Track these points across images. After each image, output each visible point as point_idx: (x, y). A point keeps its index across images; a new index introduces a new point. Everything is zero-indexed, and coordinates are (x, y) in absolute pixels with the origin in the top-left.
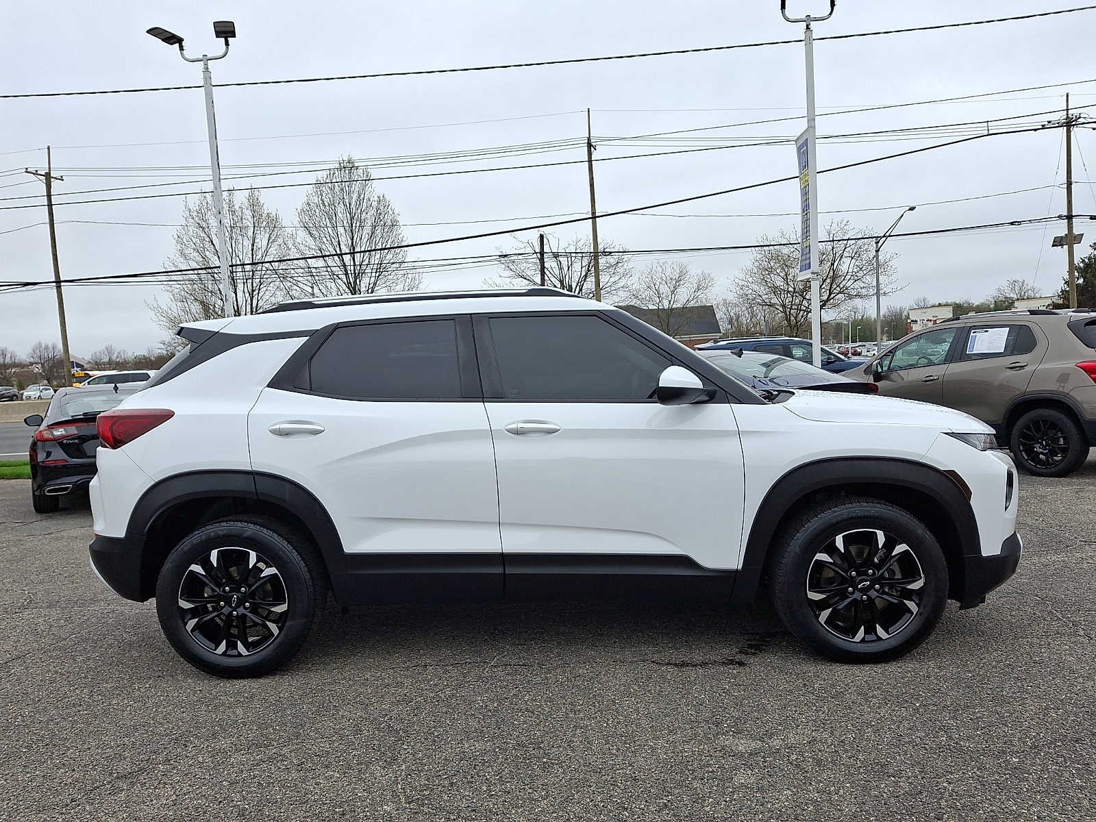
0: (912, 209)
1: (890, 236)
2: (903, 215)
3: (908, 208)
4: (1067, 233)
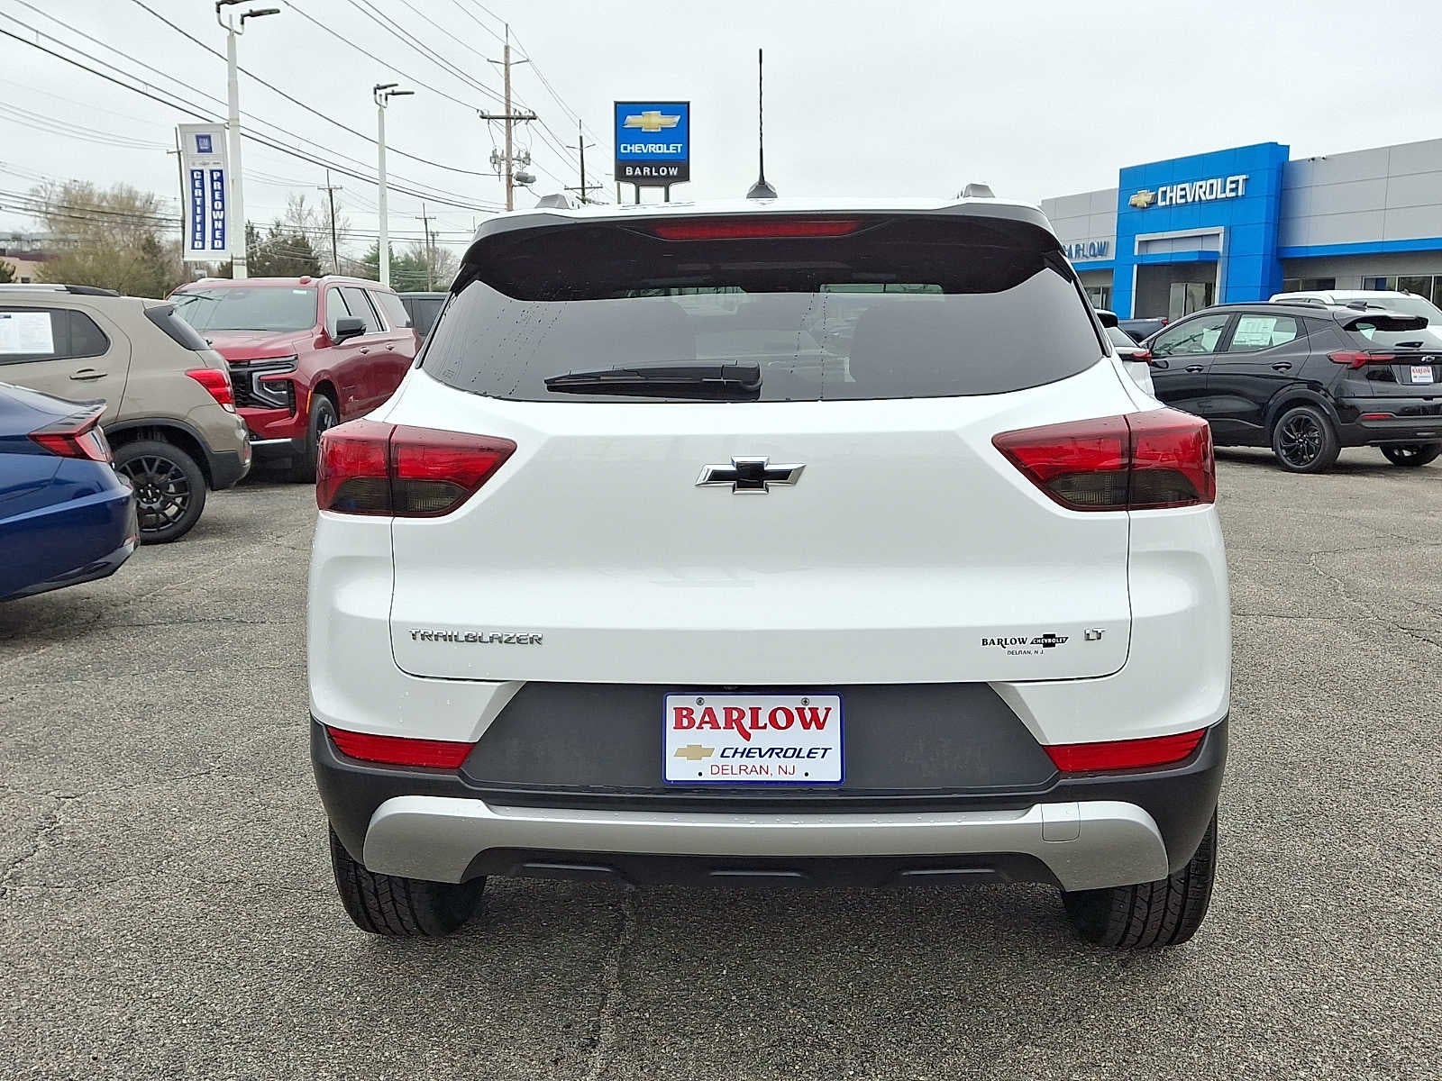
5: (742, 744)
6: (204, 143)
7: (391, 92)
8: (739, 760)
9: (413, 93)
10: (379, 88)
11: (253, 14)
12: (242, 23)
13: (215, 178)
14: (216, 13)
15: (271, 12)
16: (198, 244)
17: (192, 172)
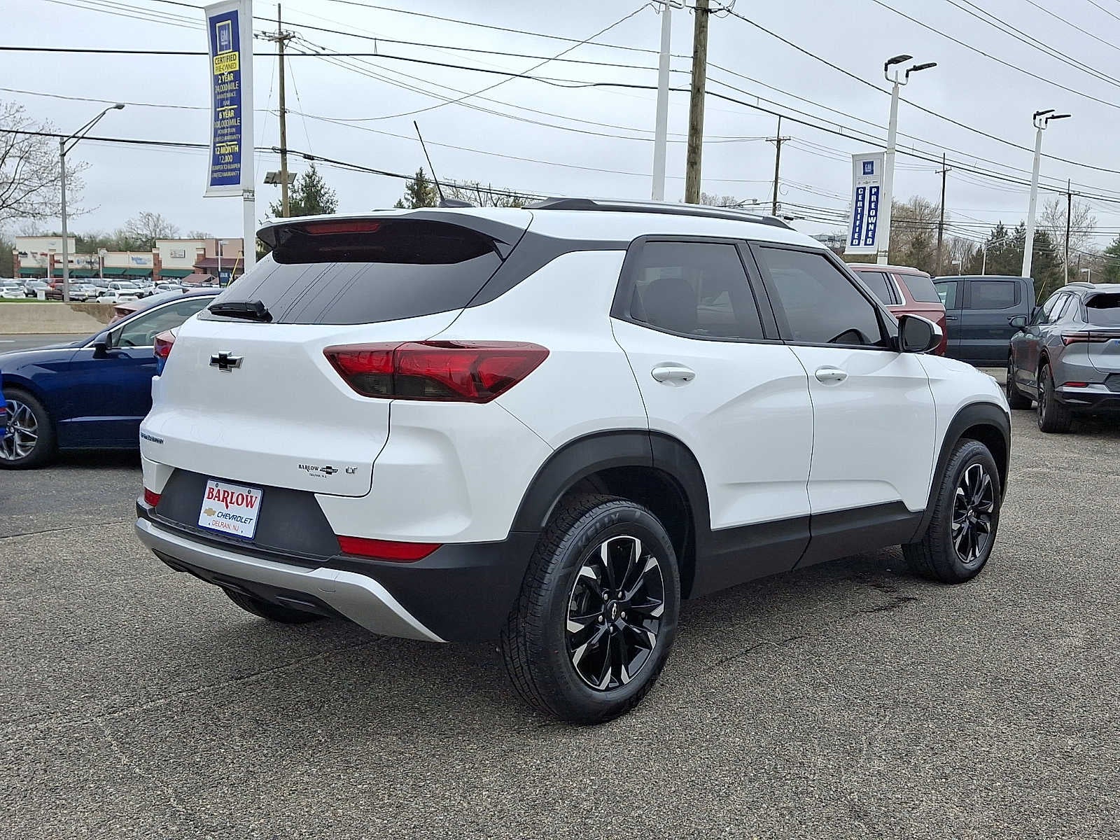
0: (120, 107)
1: (83, 138)
2: (104, 113)
3: (114, 105)
4: (281, 169)
5: (225, 511)
6: (868, 167)
7: (1051, 116)
8: (223, 520)
9: (1069, 116)
10: (1039, 114)
11: (916, 69)
12: (907, 76)
13: (873, 193)
14: (884, 72)
15: (929, 66)
16: (856, 242)
17: (858, 189)
